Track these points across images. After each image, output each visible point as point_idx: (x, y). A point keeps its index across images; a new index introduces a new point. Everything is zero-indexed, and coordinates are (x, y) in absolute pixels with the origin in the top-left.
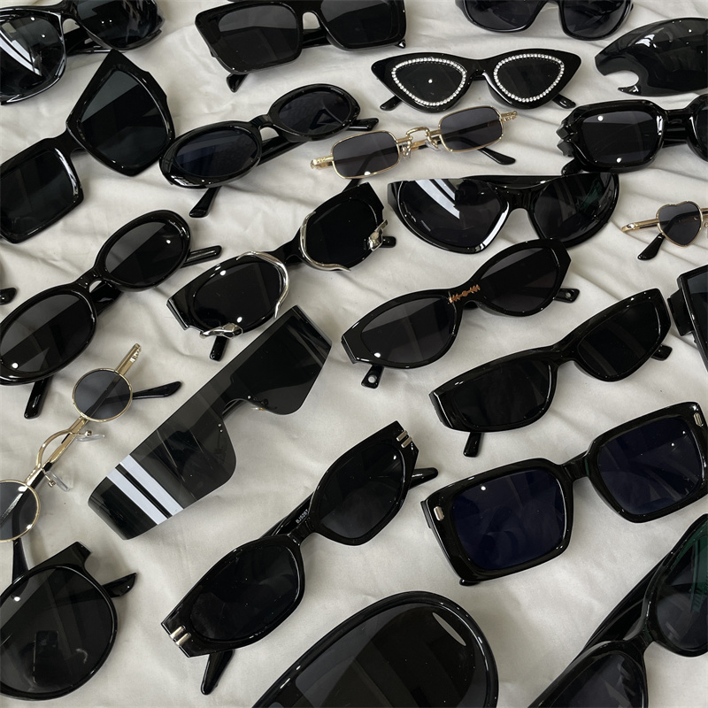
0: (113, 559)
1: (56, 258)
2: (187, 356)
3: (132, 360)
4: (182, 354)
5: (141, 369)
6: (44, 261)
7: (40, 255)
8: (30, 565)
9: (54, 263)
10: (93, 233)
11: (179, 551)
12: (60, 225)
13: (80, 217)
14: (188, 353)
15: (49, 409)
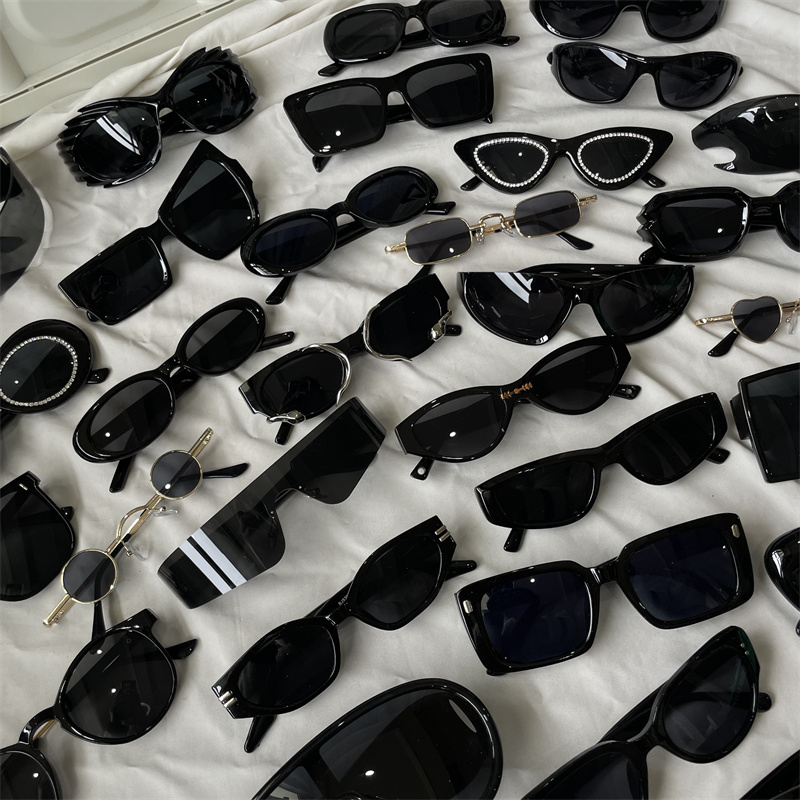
0: (178, 625)
1: (146, 339)
2: (255, 439)
3: (205, 442)
4: (251, 437)
5: (213, 449)
6: (135, 343)
7: (132, 336)
8: (108, 626)
9: (144, 344)
10: (179, 316)
11: (235, 622)
12: (150, 307)
13: (169, 300)
14: (255, 436)
15: (132, 484)
